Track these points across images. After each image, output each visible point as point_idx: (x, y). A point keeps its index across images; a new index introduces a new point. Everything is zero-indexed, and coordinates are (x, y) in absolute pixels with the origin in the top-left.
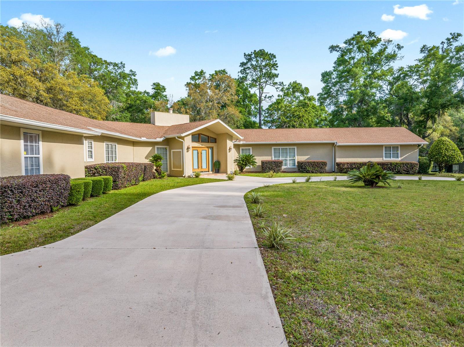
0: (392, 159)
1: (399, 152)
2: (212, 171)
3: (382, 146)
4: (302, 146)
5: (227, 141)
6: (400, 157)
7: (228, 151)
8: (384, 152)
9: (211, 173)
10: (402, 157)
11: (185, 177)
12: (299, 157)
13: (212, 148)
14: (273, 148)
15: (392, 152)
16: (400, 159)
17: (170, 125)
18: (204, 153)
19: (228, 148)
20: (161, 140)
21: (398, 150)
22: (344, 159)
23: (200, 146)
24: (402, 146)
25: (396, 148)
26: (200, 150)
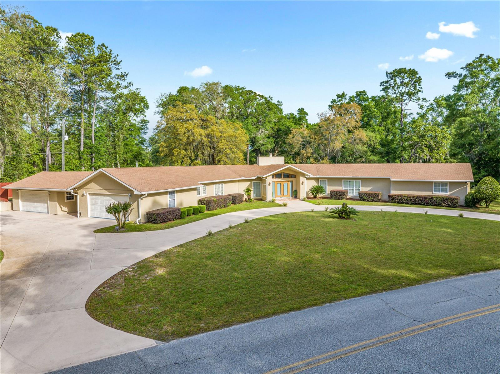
0: (441, 193)
1: (448, 187)
2: (292, 197)
3: (432, 182)
4: (366, 181)
5: (301, 177)
6: (449, 192)
7: (301, 184)
8: (434, 187)
9: (291, 198)
10: (451, 192)
11: (267, 201)
12: (363, 188)
13: (292, 182)
14: (343, 180)
15: (441, 187)
16: (449, 193)
17: (269, 165)
18: (286, 185)
19: (301, 182)
20: (254, 178)
21: (447, 186)
22: (398, 191)
23: (283, 181)
24: (450, 182)
25: (445, 184)
26: (282, 184)
